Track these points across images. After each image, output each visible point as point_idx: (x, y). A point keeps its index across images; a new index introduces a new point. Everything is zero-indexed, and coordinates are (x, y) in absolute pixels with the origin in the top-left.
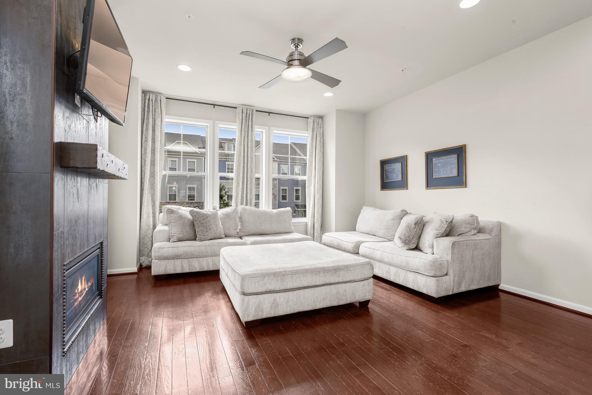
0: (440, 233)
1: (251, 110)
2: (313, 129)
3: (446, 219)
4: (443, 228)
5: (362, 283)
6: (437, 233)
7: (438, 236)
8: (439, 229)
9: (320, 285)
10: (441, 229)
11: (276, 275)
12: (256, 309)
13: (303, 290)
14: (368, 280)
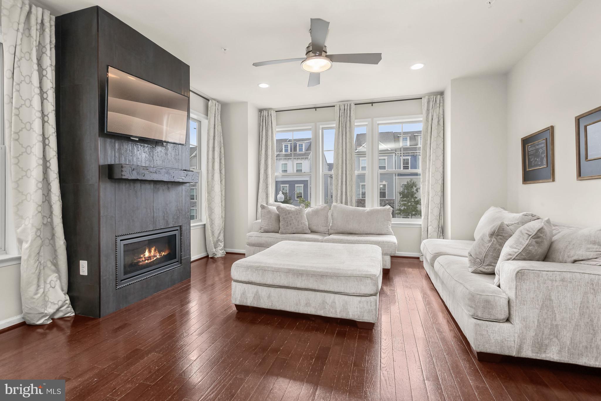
0: (516, 253)
1: (349, 105)
2: (428, 110)
3: (528, 231)
4: (521, 246)
5: (359, 298)
6: (510, 253)
7: (511, 256)
8: (515, 246)
9: (302, 289)
10: (517, 246)
11: (258, 269)
12: (241, 296)
13: (285, 289)
14: (367, 298)
